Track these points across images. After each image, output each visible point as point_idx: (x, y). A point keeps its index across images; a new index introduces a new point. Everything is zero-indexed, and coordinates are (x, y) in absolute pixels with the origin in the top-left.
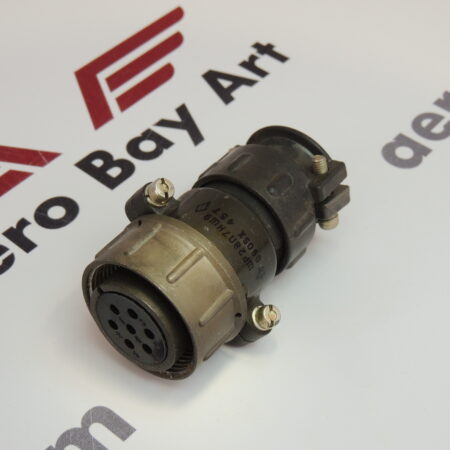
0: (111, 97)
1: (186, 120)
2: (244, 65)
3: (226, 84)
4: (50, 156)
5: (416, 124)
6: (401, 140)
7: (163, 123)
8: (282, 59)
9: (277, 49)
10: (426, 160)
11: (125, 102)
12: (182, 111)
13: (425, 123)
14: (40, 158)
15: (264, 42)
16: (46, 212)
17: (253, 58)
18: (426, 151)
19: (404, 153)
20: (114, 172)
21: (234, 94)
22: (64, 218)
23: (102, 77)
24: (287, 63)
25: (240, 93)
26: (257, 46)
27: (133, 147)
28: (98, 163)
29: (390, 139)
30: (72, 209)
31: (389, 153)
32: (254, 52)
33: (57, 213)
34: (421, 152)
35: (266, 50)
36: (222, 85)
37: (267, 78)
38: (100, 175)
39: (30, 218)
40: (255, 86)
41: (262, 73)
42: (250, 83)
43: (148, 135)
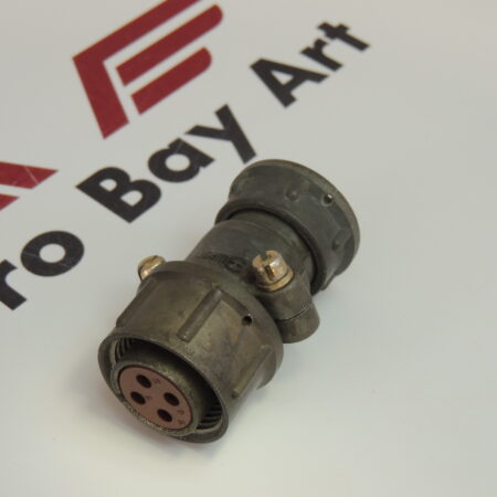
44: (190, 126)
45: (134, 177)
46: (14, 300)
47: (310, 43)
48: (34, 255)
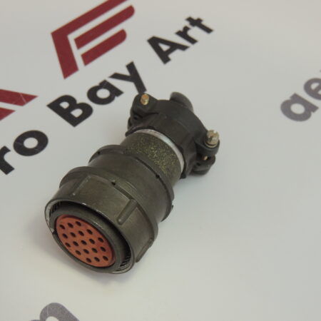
0: (78, 53)
1: (133, 75)
2: (179, 33)
3: (165, 48)
4: (29, 98)
5: (307, 87)
6: (296, 99)
7: (116, 76)
8: (208, 30)
9: (205, 23)
10: (314, 115)
11: (88, 58)
12: (131, 67)
13: (314, 86)
14: (21, 99)
15: (195, 17)
16: (22, 142)
17: (186, 29)
18: (314, 108)
19: (298, 109)
20: (77, 113)
21: (171, 56)
22: (36, 148)
23: (72, 37)
24: (212, 34)
25: (176, 55)
26: (190, 20)
27: (92, 94)
28: (65, 105)
29: (288, 97)
30: (42, 140)
31: (286, 108)
32: (187, 24)
33: (31, 143)
34: (310, 109)
35: (197, 23)
36: (162, 49)
37: (196, 45)
38: (66, 115)
39: (10, 146)
40: (187, 51)
41: (193, 41)
42: (183, 48)
43: (104, 85)
44: (112, 73)
45: (79, 101)
46: (8, 169)
47: (181, 29)
48: (20, 144)
